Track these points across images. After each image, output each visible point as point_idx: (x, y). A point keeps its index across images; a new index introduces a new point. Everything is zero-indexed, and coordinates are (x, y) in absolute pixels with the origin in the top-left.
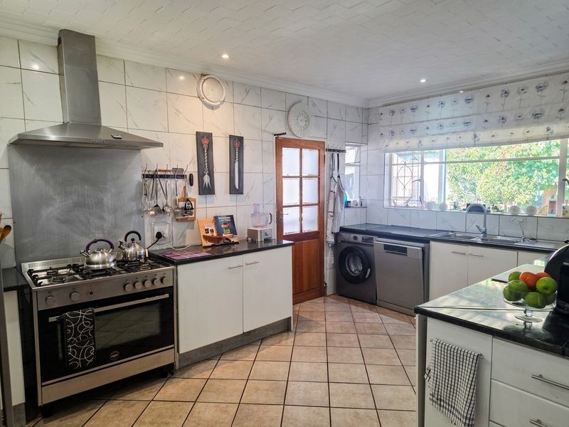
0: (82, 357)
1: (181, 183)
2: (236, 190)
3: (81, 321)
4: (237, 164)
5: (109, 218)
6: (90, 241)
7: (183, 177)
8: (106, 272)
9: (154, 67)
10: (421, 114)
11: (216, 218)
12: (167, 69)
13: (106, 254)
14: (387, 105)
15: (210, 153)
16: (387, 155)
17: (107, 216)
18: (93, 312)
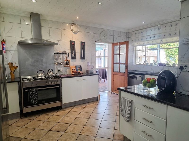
0: (34, 101)
1: (65, 55)
2: (83, 58)
3: (34, 92)
4: (83, 50)
5: (45, 65)
6: (38, 71)
7: (66, 54)
8: (42, 79)
9: (57, 22)
10: (145, 34)
11: (76, 66)
12: (62, 22)
13: (42, 74)
14: (134, 31)
15: (74, 46)
16: (134, 47)
17: (44, 64)
18: (37, 89)
